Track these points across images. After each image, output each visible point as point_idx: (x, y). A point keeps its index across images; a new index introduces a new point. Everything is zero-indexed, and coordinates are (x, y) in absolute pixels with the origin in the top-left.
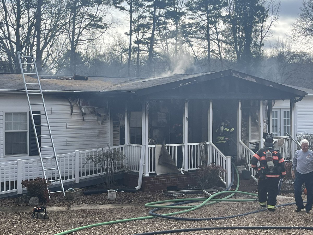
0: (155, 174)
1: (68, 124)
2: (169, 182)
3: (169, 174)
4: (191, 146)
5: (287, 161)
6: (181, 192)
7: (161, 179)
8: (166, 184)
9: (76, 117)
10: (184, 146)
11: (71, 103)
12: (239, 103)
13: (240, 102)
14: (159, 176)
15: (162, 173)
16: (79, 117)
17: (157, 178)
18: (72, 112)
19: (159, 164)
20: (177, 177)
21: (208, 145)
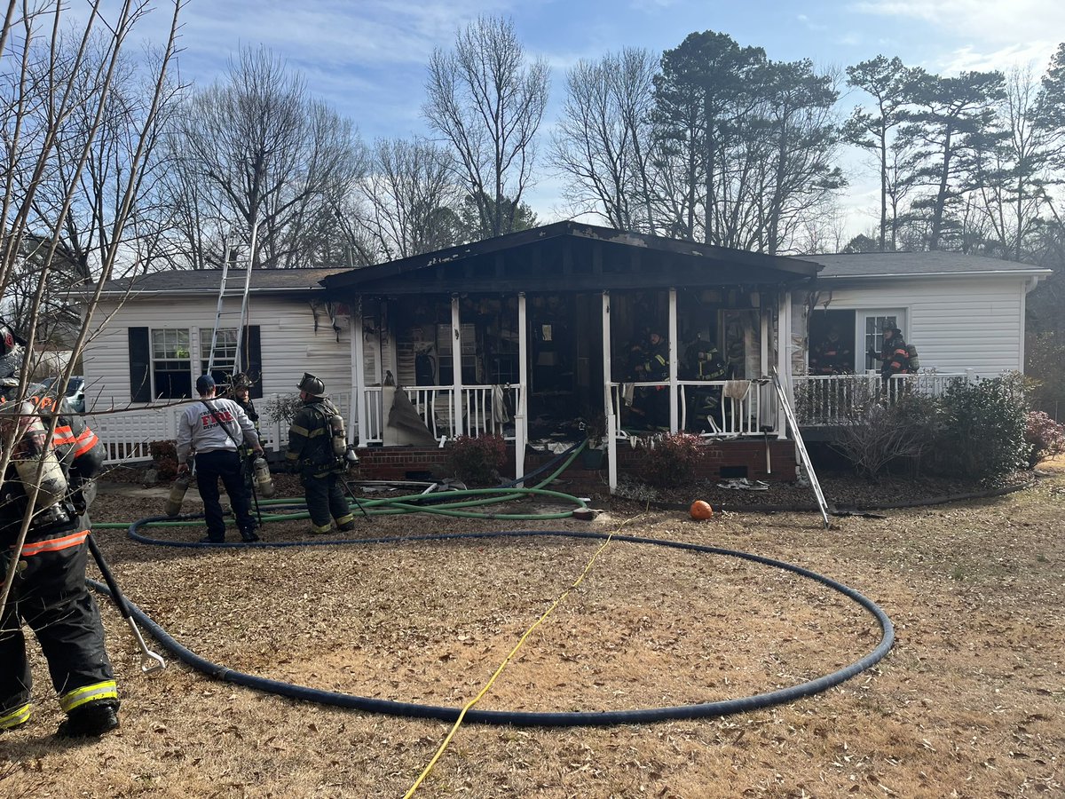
0: (381, 444)
1: (310, 348)
2: (410, 462)
3: (411, 445)
4: (472, 391)
5: (762, 433)
6: (388, 485)
7: (389, 454)
8: (402, 465)
9: (325, 335)
10: (453, 392)
11: (314, 310)
12: (604, 297)
13: (606, 294)
14: (389, 449)
15: (398, 443)
16: (331, 335)
17: (380, 452)
18: (316, 326)
19: (389, 425)
20: (430, 454)
21: (517, 390)
